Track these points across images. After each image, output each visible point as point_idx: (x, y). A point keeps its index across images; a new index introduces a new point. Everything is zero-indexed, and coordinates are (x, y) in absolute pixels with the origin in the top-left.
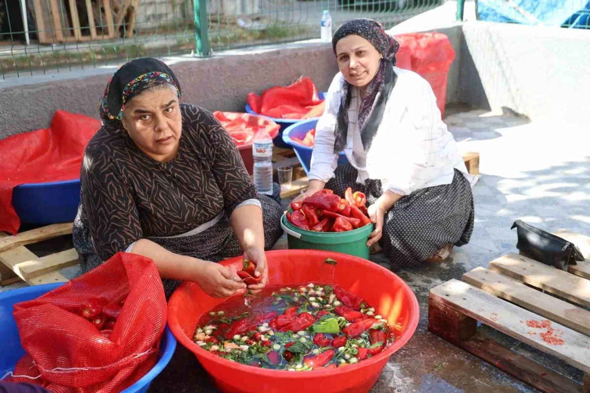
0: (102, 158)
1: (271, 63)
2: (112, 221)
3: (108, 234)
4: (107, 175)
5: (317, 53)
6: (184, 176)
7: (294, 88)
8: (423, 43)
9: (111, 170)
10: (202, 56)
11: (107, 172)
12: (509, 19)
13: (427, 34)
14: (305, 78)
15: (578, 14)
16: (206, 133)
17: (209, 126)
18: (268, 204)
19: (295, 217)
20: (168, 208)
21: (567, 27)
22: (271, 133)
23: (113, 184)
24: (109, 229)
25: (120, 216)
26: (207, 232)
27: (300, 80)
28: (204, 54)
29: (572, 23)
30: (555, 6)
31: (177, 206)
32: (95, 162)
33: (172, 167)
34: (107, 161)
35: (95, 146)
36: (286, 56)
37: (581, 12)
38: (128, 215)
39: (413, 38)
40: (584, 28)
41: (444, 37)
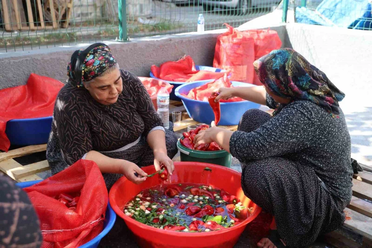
0: (70, 101)
1: (166, 47)
2: (74, 140)
3: (71, 148)
4: (73, 112)
5: (195, 41)
6: (119, 113)
7: (180, 62)
8: (262, 36)
9: (75, 108)
10: (123, 41)
11: (73, 110)
12: (315, 22)
13: (264, 30)
14: (187, 56)
15: (359, 20)
16: (133, 87)
17: (135, 83)
18: (168, 134)
19: (185, 142)
20: (111, 132)
21: (352, 28)
22: (168, 90)
23: (76, 118)
24: (72, 145)
25: (79, 137)
26: (131, 149)
27: (184, 57)
28: (124, 40)
29: (354, 26)
30: (344, 15)
31: (116, 130)
32: (65, 104)
33: (112, 108)
34: (73, 103)
35: (66, 93)
36: (175, 42)
37: (360, 19)
38: (85, 137)
39: (256, 32)
40: (362, 29)
41: (274, 32)
